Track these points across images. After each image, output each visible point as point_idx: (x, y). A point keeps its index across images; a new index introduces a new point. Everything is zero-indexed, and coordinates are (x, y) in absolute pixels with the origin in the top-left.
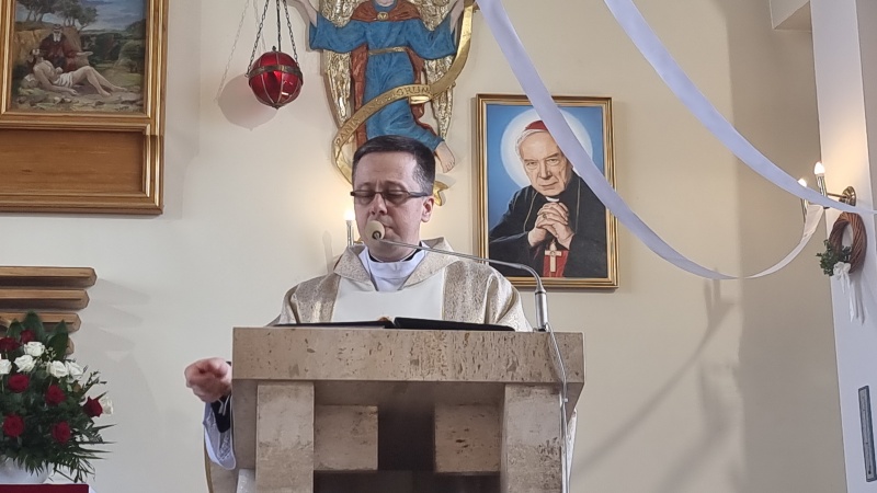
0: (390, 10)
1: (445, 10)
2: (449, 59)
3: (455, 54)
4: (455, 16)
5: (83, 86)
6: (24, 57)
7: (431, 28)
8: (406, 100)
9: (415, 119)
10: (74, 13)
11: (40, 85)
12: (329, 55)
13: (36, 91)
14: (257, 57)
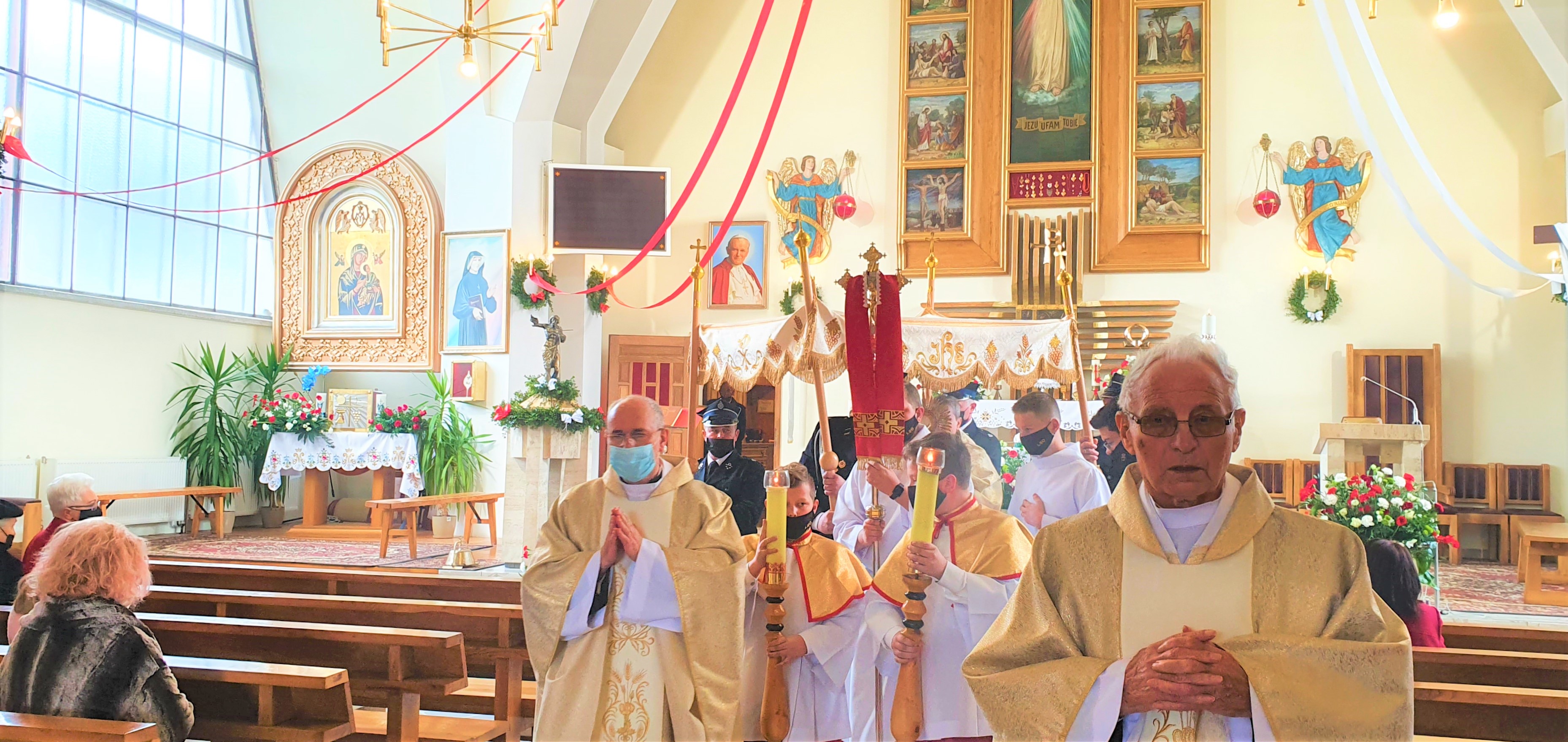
0: (1326, 162)
1: (1356, 159)
2: (1357, 185)
3: (1360, 182)
4: (1361, 162)
5: (1170, 211)
6: (1142, 199)
7: (1348, 169)
8: (1335, 208)
9: (1339, 218)
10: (1165, 175)
11: (1150, 212)
12: (1293, 186)
13: (1148, 215)
14: (1258, 192)
